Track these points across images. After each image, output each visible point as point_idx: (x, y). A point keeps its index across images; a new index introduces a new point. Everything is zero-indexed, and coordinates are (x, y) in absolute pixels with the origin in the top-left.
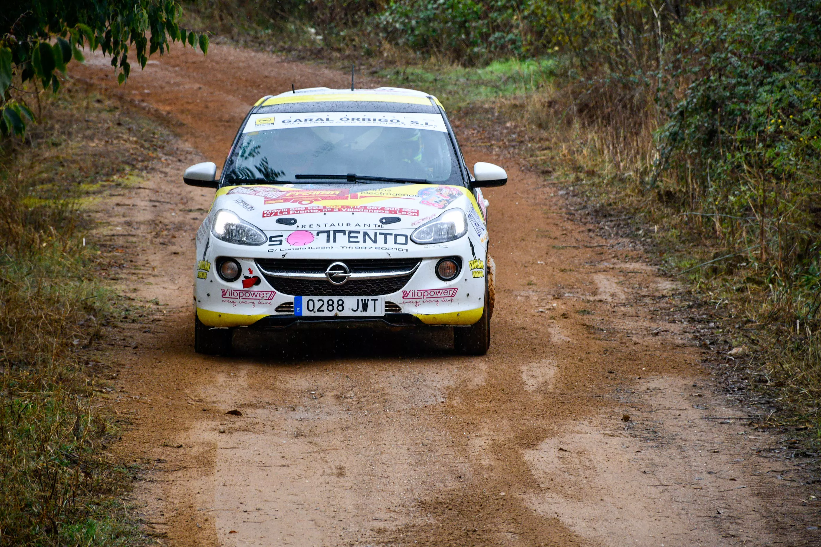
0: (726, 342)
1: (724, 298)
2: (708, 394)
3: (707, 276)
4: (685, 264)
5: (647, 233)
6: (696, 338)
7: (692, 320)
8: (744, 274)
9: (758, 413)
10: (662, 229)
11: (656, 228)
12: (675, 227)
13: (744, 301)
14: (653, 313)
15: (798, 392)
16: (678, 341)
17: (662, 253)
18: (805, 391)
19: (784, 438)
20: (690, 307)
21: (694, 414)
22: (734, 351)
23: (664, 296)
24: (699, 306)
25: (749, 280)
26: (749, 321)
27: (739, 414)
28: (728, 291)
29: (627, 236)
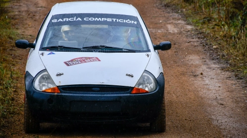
0: (210, 44)
1: (208, 31)
2: (207, 61)
3: (202, 24)
4: (195, 21)
5: (182, 11)
6: (201, 43)
7: (199, 38)
8: (214, 23)
9: (224, 66)
10: (186, 10)
11: (184, 10)
12: (190, 9)
13: (215, 31)
14: (187, 36)
15: (236, 59)
16: (196, 44)
17: (187, 17)
18: (238, 58)
19: (233, 73)
20: (198, 34)
21: (204, 67)
22: (214, 47)
23: (189, 31)
24: (201, 33)
25: (216, 25)
26: (217, 38)
27: (218, 66)
28: (209, 28)
29: (175, 12)
